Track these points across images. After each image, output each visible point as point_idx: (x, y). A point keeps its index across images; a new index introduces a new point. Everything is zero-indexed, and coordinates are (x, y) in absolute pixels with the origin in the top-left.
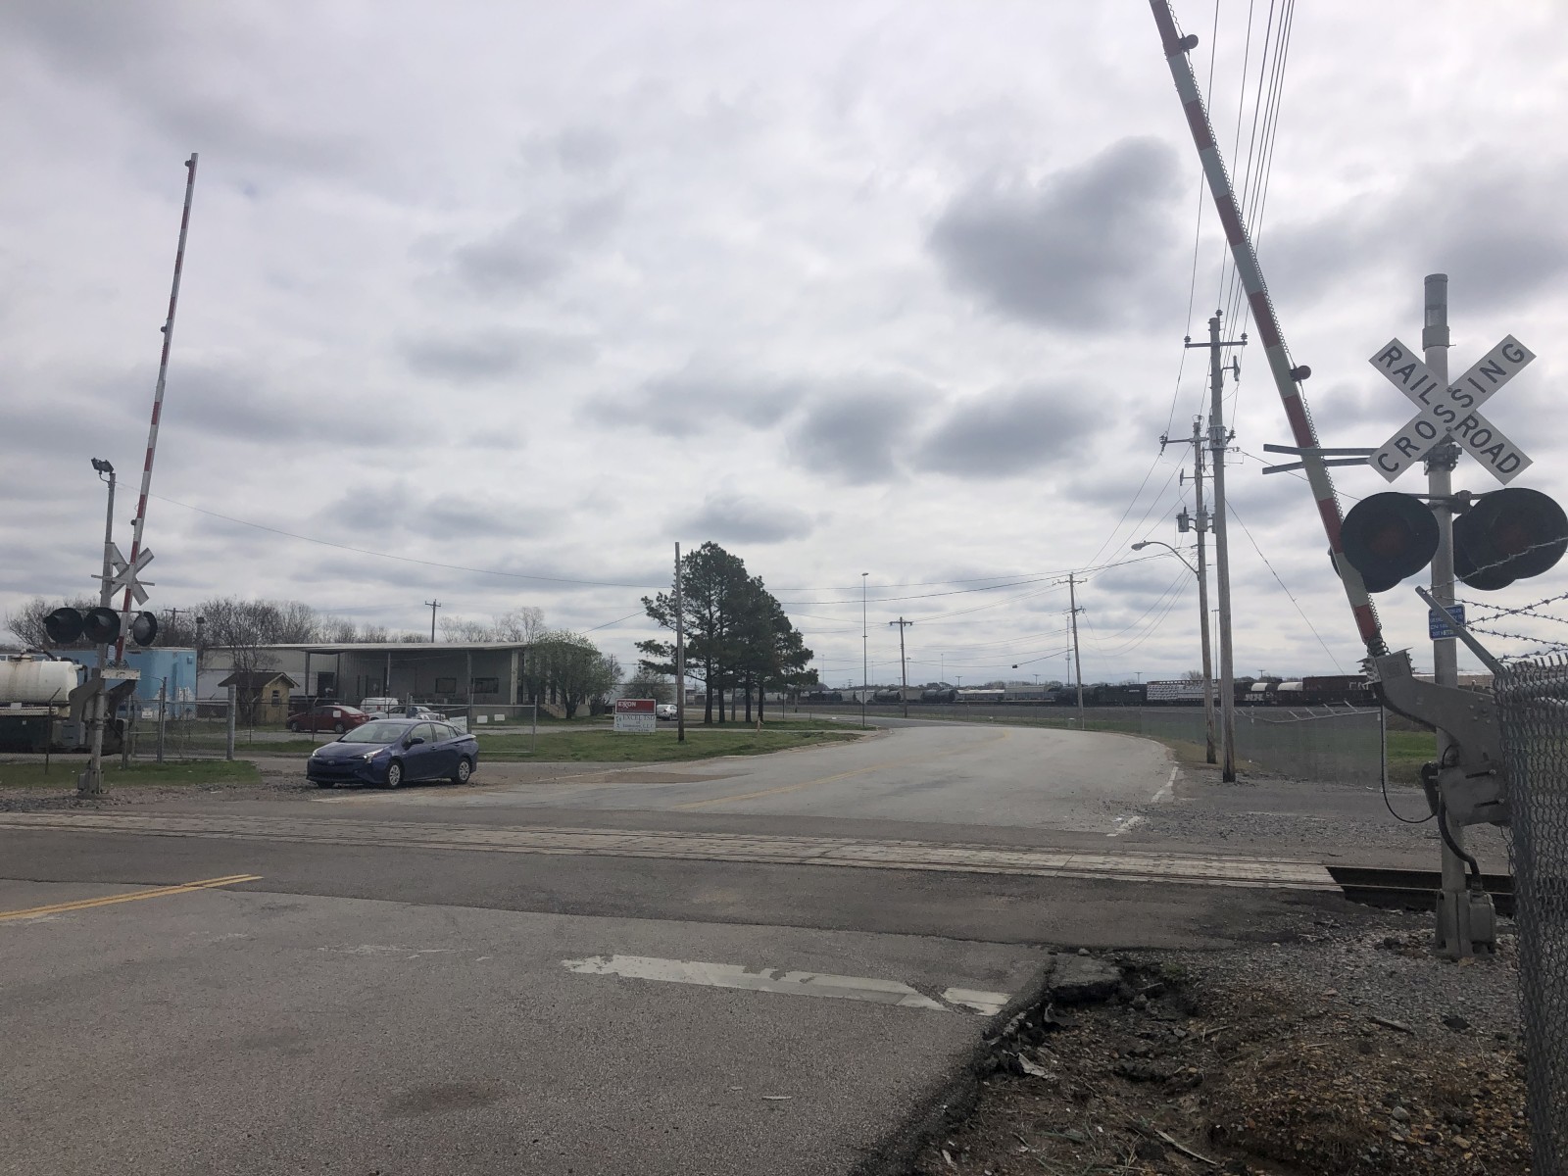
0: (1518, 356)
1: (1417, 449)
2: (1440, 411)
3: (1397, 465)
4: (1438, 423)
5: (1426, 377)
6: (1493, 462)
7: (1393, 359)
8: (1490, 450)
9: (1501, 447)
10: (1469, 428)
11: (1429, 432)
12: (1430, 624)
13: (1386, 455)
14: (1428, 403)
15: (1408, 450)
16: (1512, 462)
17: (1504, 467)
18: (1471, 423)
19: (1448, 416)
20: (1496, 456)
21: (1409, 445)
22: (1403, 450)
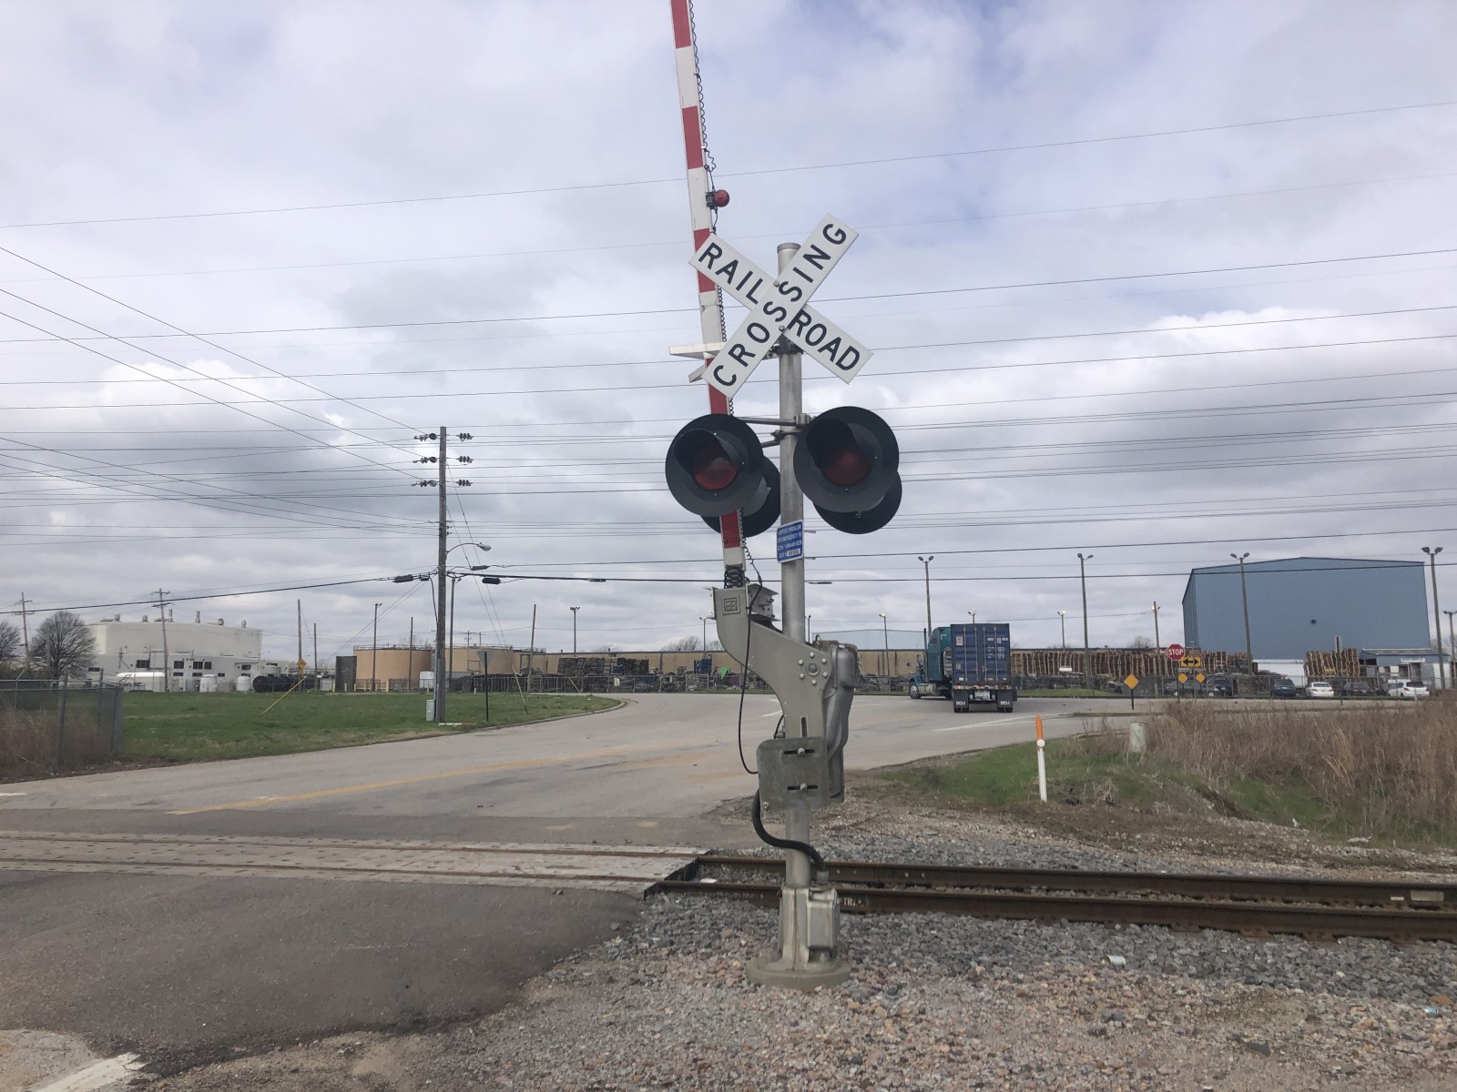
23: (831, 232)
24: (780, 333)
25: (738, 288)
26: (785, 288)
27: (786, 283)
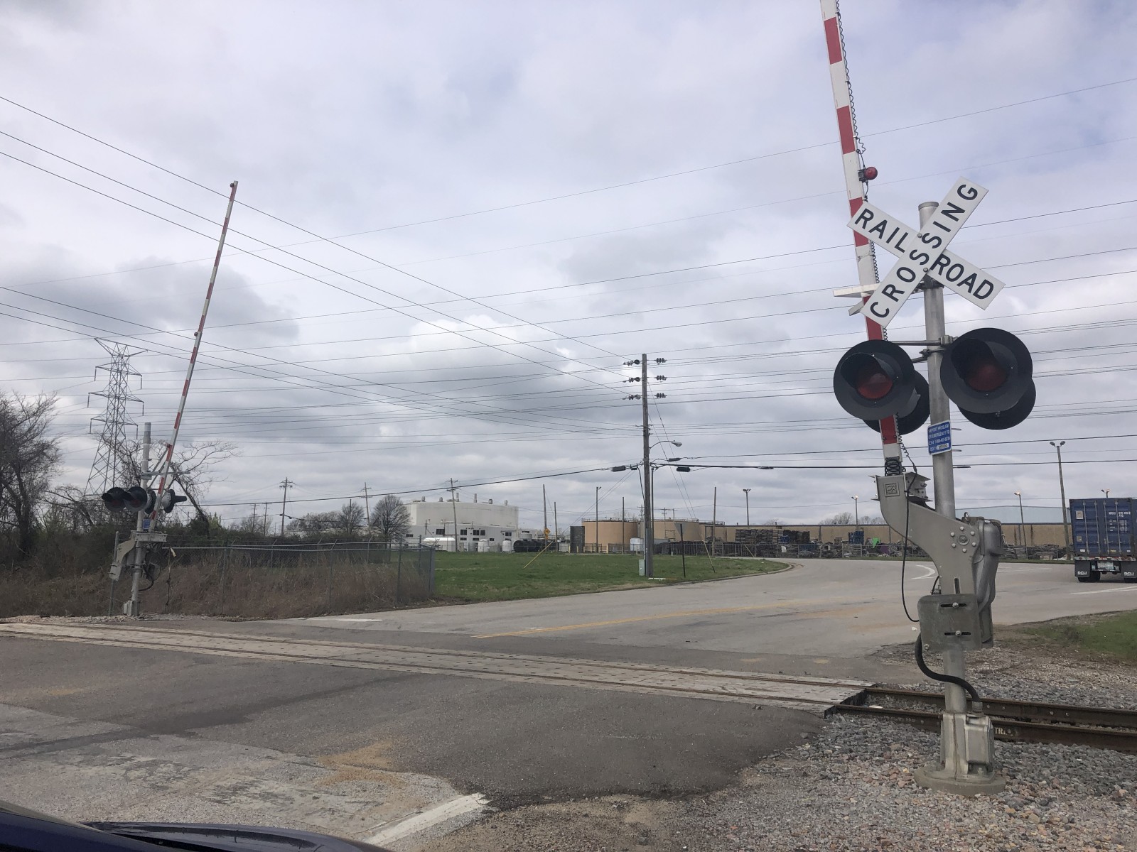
23: (964, 191)
24: (925, 273)
25: (888, 241)
26: (927, 238)
27: (928, 234)
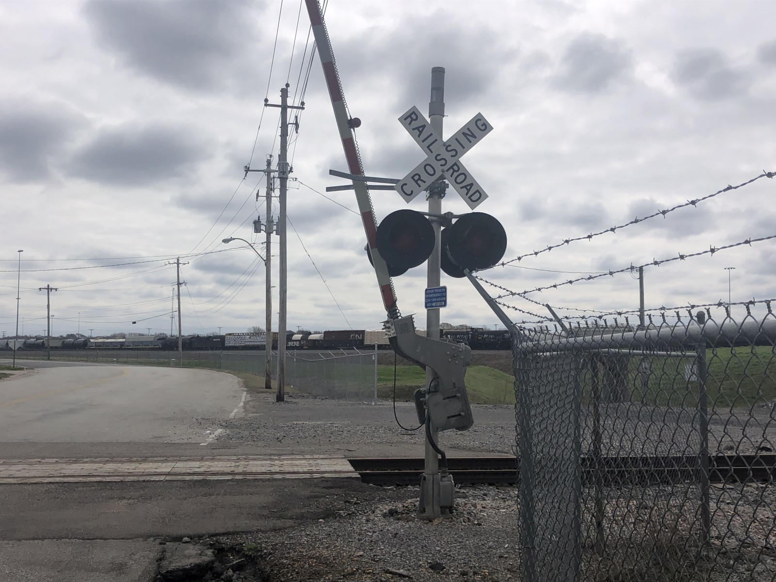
0: (483, 128)
1: (425, 182)
2: (439, 158)
3: (412, 192)
4: (437, 165)
5: (431, 134)
6: (467, 194)
7: (412, 120)
8: (465, 187)
9: (471, 185)
10: (454, 171)
11: (431, 171)
12: (426, 298)
13: (406, 184)
14: (432, 152)
15: (419, 182)
16: (477, 195)
17: (474, 198)
18: (456, 168)
19: (443, 162)
20: (468, 191)
21: (420, 179)
22: (416, 182)
